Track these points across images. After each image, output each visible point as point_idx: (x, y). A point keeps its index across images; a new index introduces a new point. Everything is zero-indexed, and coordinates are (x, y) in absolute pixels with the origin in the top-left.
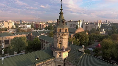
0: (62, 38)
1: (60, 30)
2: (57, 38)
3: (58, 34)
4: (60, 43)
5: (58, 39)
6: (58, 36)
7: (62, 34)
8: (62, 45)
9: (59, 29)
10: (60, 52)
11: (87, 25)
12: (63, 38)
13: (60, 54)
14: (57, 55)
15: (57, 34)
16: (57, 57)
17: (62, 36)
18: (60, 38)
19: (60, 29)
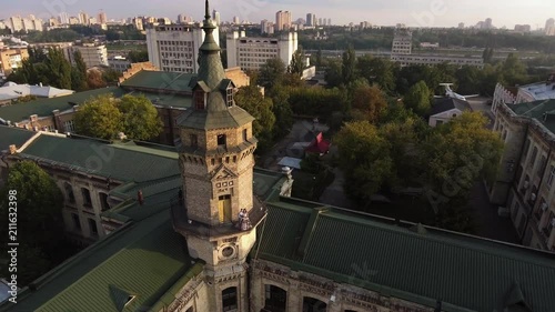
0: (231, 174)
1: (222, 140)
2: (208, 178)
3: (213, 160)
4: (221, 198)
5: (214, 184)
6: (211, 168)
7: (231, 158)
8: (233, 205)
9: (214, 132)
10: (233, 236)
11: (244, 41)
12: (235, 172)
13: (227, 245)
14: (215, 252)
15: (208, 160)
16: (216, 261)
17: (230, 165)
18: (224, 175)
19: (221, 132)
